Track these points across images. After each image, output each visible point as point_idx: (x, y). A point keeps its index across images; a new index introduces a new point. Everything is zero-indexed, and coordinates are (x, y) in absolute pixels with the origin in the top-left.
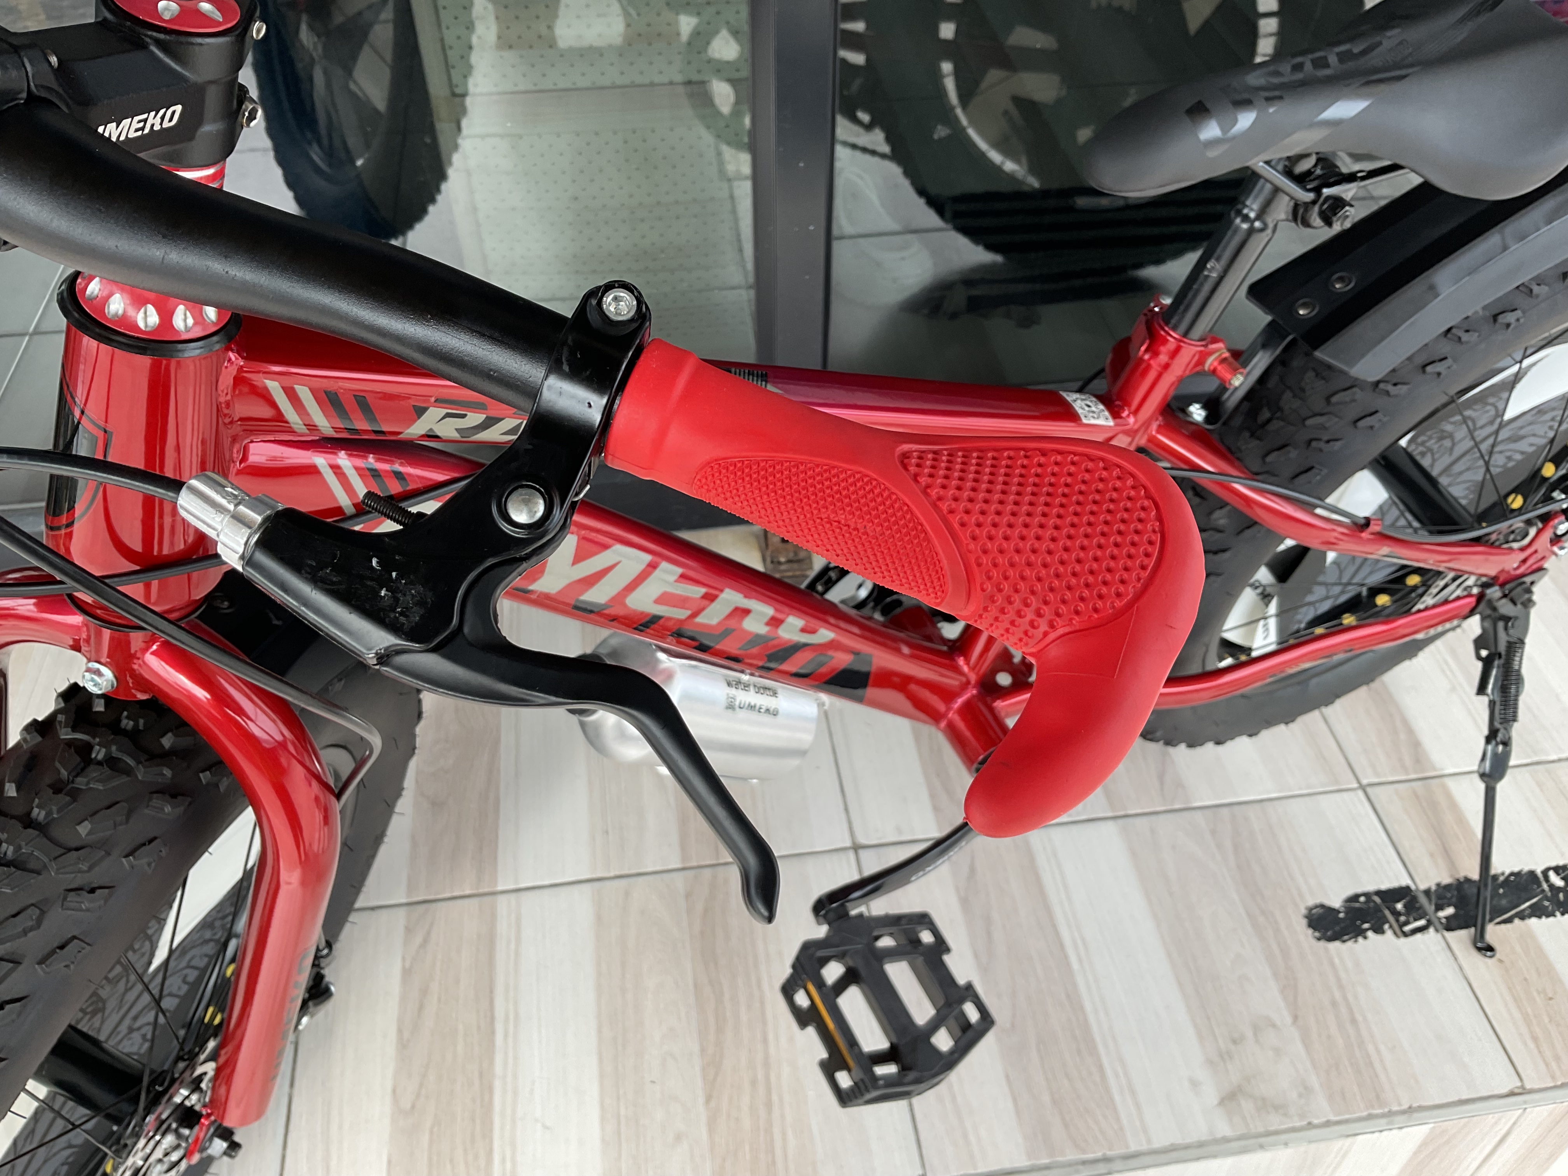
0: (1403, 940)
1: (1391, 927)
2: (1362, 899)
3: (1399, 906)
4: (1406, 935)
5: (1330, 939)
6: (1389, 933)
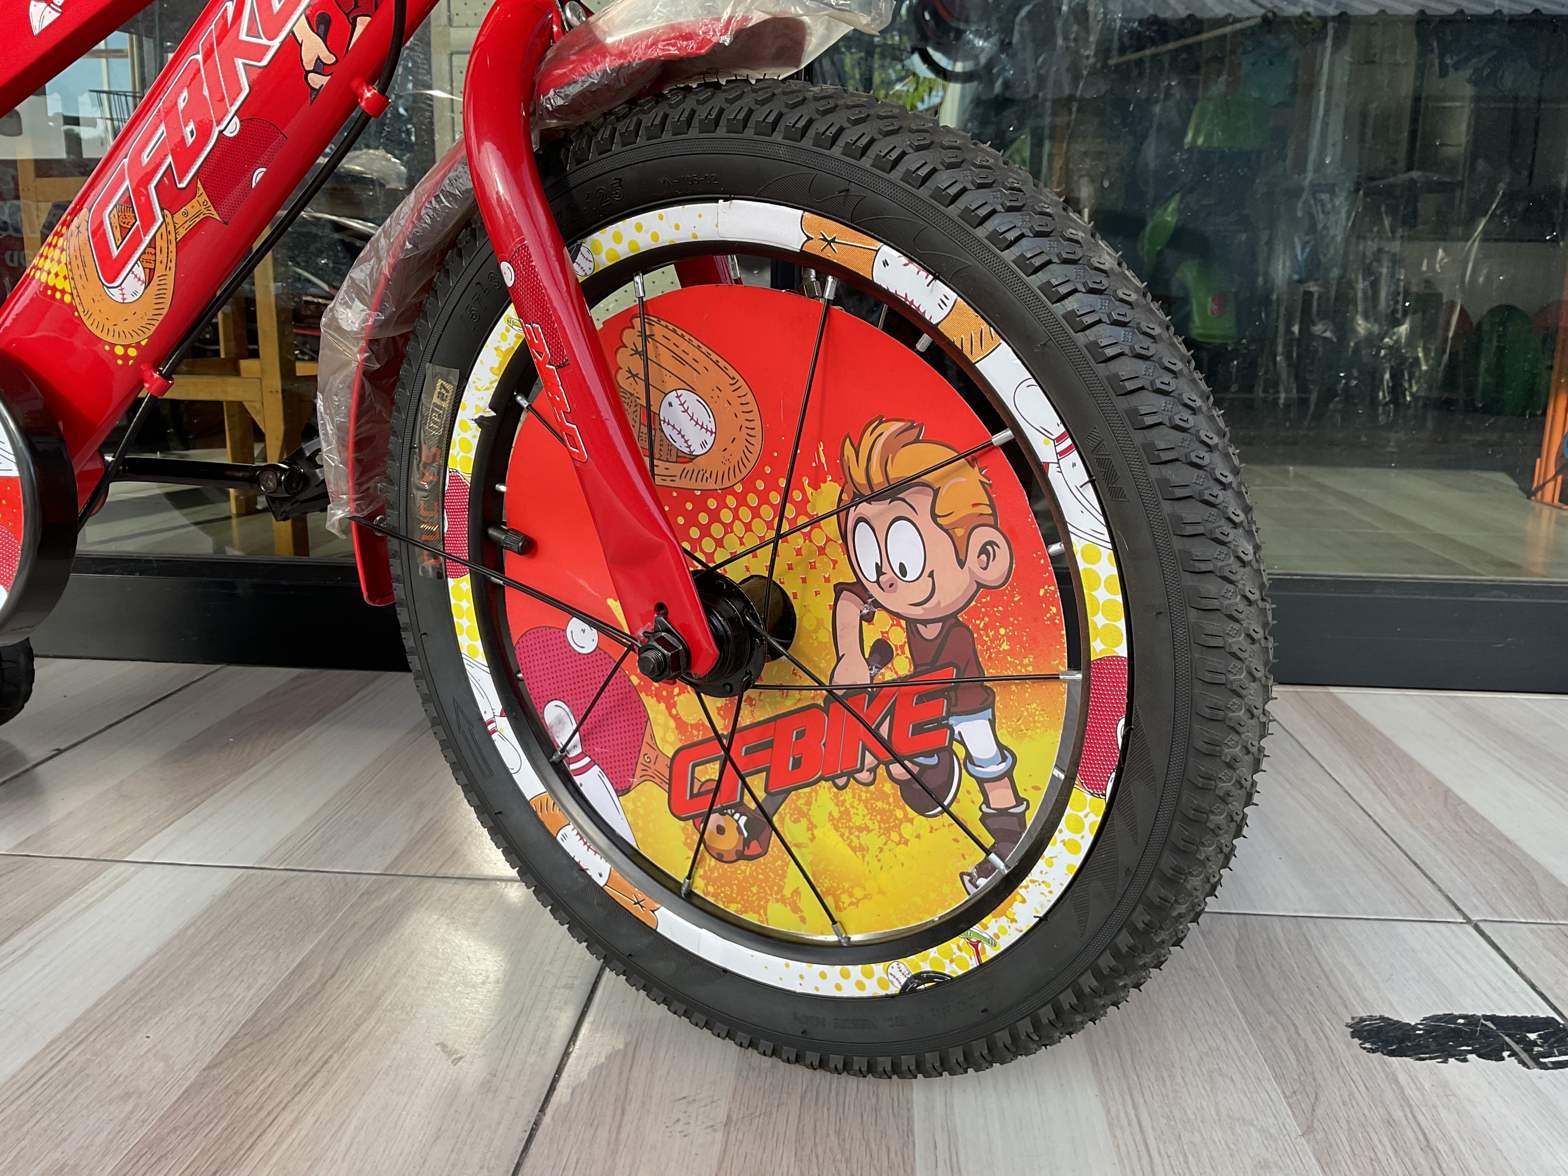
0: (1537, 1071)
1: (1513, 1054)
2: (1461, 1021)
3: (1533, 1036)
4: (1544, 1066)
5: (1392, 1054)
6: (1510, 1062)
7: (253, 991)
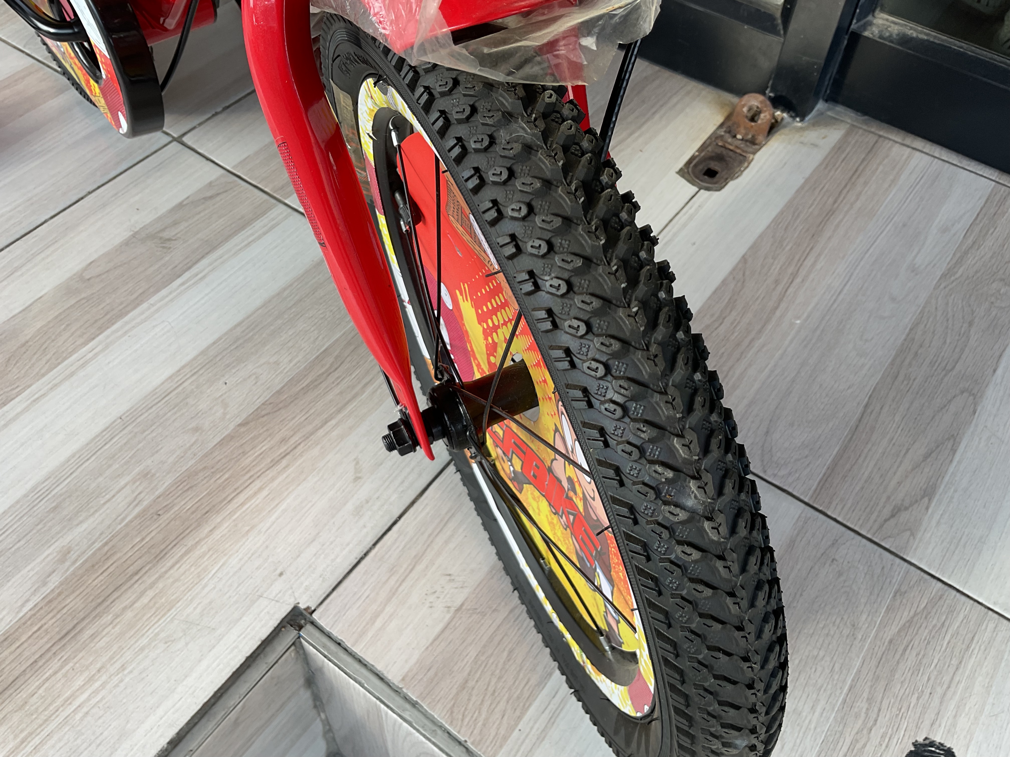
7: (291, 365)
